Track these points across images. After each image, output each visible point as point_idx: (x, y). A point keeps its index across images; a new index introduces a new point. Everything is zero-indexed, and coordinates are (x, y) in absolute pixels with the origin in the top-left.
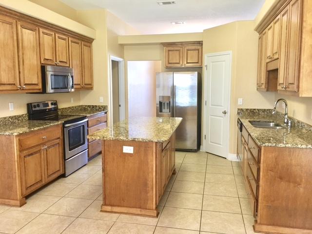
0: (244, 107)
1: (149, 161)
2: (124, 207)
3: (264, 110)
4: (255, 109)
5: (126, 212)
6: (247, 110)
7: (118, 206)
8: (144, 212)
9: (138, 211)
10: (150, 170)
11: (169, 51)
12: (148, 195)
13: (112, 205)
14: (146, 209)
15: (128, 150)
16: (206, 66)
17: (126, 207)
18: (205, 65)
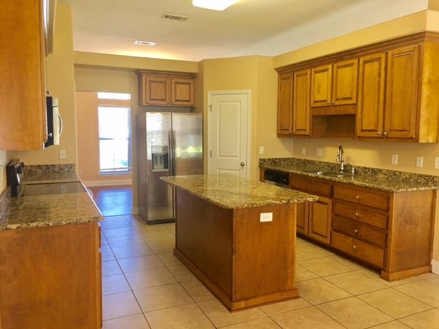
0: (266, 157)
1: (290, 227)
2: (260, 296)
3: (285, 159)
4: (276, 159)
5: (263, 302)
6: (269, 159)
7: (254, 297)
8: (285, 296)
9: (278, 296)
10: (291, 239)
11: (151, 82)
12: (289, 271)
13: (246, 299)
14: (286, 291)
15: (266, 217)
16: (211, 106)
17: (263, 295)
18: (209, 104)
